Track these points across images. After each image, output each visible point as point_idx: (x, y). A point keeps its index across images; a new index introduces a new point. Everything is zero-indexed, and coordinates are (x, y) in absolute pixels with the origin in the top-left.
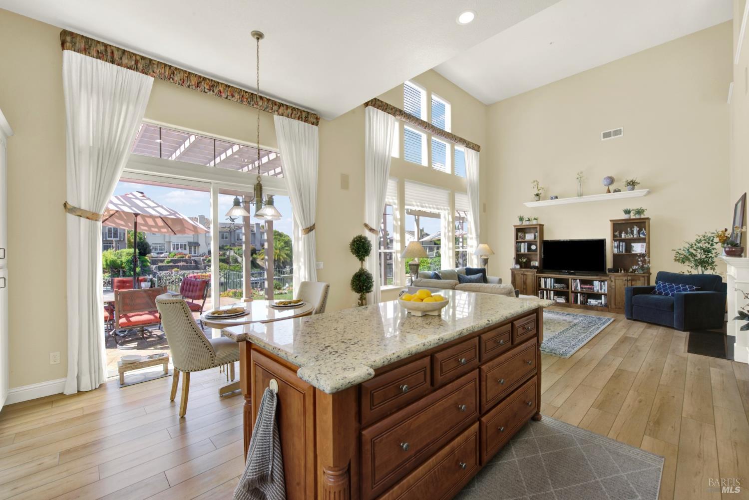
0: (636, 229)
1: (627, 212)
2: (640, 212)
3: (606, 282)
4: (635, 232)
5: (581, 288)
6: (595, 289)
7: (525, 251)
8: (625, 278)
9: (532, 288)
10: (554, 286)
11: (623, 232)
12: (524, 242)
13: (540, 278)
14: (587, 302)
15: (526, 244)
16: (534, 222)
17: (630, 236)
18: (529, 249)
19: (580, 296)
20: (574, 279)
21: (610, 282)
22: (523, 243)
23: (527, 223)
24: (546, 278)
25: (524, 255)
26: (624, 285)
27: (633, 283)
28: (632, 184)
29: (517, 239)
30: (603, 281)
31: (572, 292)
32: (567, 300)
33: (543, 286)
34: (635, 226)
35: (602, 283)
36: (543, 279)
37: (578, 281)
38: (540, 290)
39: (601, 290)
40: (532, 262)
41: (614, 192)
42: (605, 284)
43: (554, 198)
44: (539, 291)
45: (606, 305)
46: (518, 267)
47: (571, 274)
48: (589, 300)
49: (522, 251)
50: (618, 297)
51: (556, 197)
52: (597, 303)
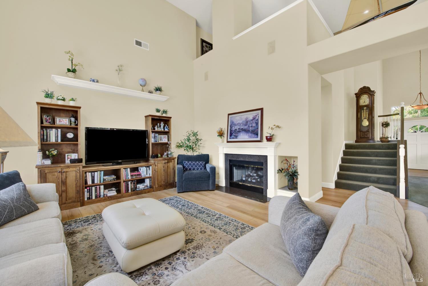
0: (162, 124)
1: (158, 111)
2: (165, 112)
3: (151, 167)
4: (162, 127)
5: (132, 176)
6: (142, 175)
7: (57, 140)
8: (164, 162)
9: (76, 187)
10: (104, 180)
11: (156, 126)
12: (57, 128)
13: (86, 173)
14: (136, 187)
15: (59, 130)
16: (72, 104)
17: (159, 130)
18: (64, 138)
19: (131, 183)
20: (125, 169)
21: (154, 167)
22: (54, 130)
23: (60, 103)
24: (94, 172)
25: (55, 145)
26: (163, 167)
27: (168, 164)
28: (159, 89)
29: (42, 122)
30: (148, 167)
31: (124, 182)
32: (119, 191)
33: (90, 182)
34: (162, 122)
35: (148, 168)
36: (90, 173)
37: (129, 169)
38: (86, 188)
39: (147, 174)
40: (66, 155)
41: (149, 93)
42: (149, 169)
43: (95, 81)
44: (86, 190)
45: (151, 187)
46: (48, 162)
47: (120, 164)
48: (138, 186)
49: (53, 140)
50: (159, 178)
51: (97, 82)
52: (144, 187)
